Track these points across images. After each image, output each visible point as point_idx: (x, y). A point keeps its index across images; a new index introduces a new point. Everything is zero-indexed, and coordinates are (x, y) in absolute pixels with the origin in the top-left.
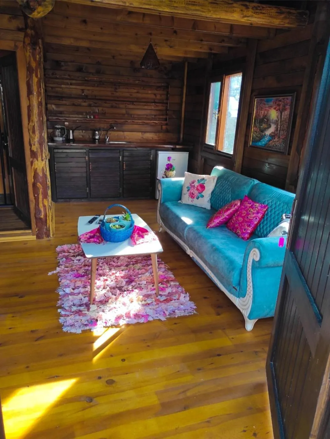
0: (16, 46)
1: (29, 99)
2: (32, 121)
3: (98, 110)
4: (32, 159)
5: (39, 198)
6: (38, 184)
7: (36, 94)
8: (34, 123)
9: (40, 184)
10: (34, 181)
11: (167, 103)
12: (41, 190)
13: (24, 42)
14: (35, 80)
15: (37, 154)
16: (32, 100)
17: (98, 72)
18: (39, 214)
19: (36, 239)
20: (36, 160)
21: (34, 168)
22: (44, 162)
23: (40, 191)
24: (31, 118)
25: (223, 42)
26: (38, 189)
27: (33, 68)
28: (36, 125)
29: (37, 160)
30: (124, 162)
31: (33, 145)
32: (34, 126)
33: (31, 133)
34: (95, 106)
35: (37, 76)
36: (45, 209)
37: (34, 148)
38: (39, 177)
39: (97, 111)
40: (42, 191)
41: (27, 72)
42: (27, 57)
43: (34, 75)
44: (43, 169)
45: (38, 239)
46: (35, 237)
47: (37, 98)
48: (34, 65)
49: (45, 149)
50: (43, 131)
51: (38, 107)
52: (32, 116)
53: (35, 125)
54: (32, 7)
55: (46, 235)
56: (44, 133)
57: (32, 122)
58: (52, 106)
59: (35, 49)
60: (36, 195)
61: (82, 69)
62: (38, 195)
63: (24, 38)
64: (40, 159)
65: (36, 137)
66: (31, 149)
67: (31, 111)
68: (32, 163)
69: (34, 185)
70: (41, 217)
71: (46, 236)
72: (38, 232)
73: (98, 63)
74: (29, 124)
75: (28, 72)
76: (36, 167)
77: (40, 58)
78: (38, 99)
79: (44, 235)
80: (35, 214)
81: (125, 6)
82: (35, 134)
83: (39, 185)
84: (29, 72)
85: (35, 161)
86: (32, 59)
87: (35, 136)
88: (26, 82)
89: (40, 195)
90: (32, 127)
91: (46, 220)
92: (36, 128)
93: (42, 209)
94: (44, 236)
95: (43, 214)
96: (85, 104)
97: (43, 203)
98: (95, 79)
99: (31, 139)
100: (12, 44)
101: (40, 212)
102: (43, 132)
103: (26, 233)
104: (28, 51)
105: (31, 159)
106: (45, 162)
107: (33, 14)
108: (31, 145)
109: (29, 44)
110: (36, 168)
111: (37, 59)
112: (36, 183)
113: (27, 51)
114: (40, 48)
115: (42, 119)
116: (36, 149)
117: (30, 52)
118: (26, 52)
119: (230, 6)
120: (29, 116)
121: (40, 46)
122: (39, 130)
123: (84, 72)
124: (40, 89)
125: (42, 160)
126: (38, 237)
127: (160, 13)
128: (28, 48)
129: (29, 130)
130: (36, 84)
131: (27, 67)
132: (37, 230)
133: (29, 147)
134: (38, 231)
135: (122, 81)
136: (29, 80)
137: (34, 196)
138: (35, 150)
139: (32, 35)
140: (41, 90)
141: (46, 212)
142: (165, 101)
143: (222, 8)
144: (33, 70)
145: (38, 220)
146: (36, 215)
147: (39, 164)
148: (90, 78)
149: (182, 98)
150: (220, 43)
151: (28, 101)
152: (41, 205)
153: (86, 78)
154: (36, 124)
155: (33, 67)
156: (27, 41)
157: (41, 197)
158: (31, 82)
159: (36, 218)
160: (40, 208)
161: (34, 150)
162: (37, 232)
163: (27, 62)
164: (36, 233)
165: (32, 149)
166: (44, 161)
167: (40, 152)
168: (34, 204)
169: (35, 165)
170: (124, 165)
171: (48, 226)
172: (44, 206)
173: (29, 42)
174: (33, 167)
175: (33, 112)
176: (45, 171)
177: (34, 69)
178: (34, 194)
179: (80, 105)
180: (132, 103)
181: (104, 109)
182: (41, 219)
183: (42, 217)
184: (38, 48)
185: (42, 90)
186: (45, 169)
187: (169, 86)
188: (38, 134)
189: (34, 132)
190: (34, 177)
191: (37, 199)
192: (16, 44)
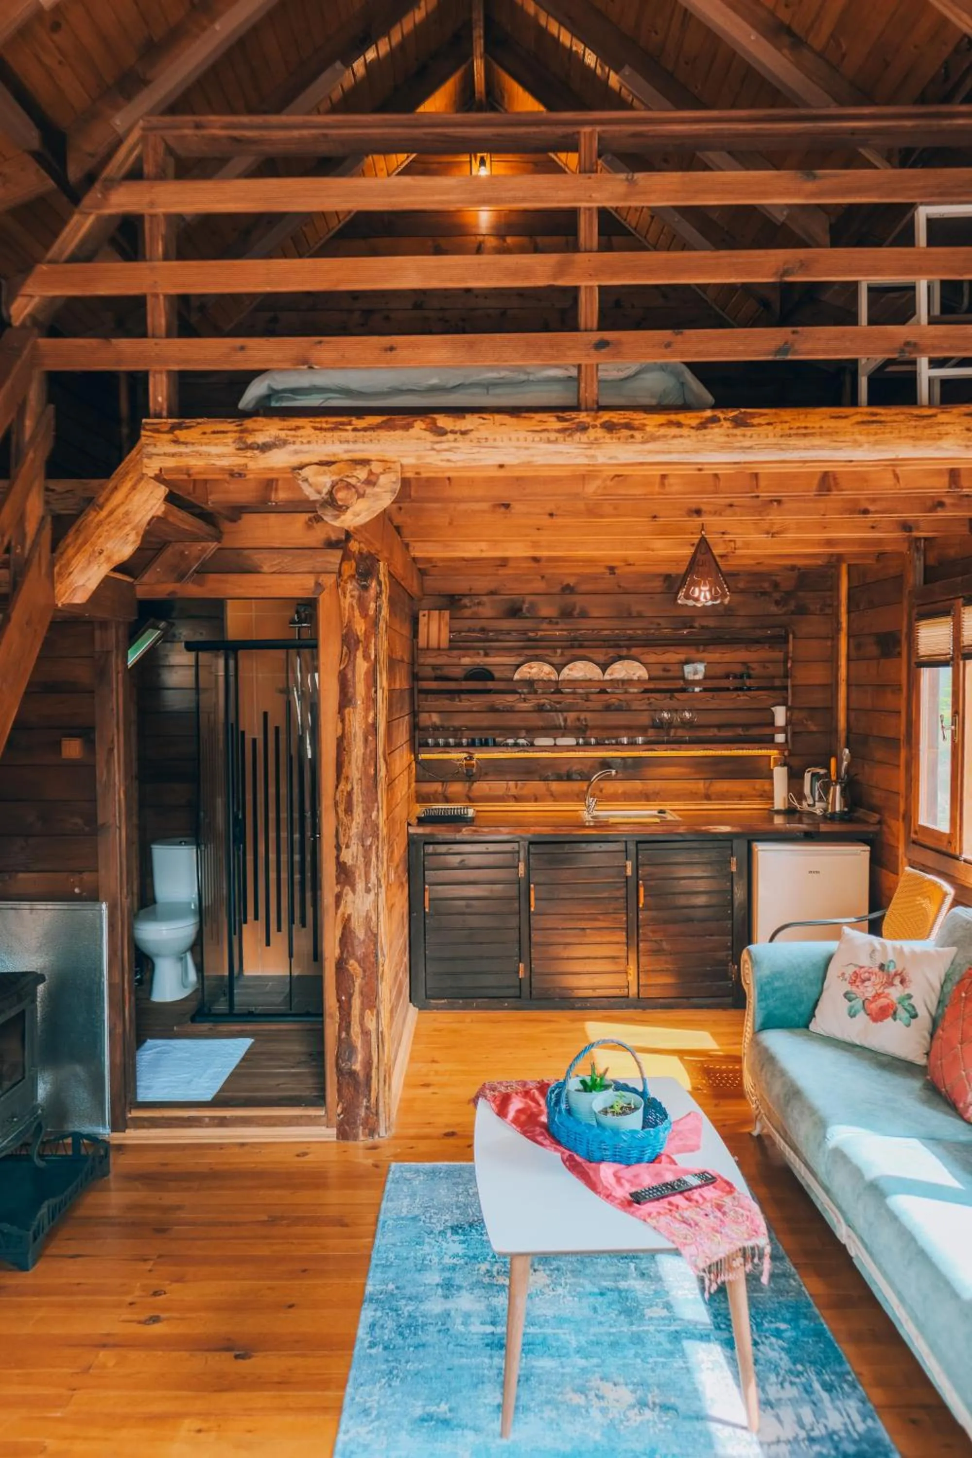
0: (318, 585)
1: (343, 721)
2: (347, 778)
3: (565, 720)
4: (339, 886)
5: (350, 1007)
6: (352, 962)
7: (363, 703)
8: (352, 783)
9: (356, 965)
10: (342, 952)
11: (786, 688)
12: (358, 982)
13: (340, 574)
14: (362, 666)
15: (354, 873)
16: (350, 721)
17: (566, 614)
18: (349, 1059)
19: (335, 1139)
20: (350, 892)
21: (344, 914)
22: (371, 896)
23: (354, 986)
24: (344, 771)
25: (939, 509)
26: (351, 978)
27: (357, 636)
28: (355, 790)
29: (354, 891)
30: (641, 882)
31: (344, 847)
32: (350, 794)
33: (342, 814)
34: (556, 711)
35: (366, 657)
36: (367, 1044)
37: (347, 856)
38: (356, 942)
39: (562, 724)
40: (360, 985)
41: (342, 647)
42: (344, 609)
43: (359, 654)
44: (368, 918)
45: (343, 1139)
46: (333, 1131)
47: (363, 713)
48: (360, 627)
49: (377, 857)
50: (376, 805)
51: (366, 740)
52: (346, 763)
53: (352, 789)
54: (340, 503)
55: (364, 1128)
56: (378, 811)
57: (347, 782)
58: (430, 716)
59: (366, 588)
60: (343, 998)
61: (520, 610)
62: (350, 996)
63: (341, 564)
64: (360, 886)
65: (354, 823)
66: (337, 857)
67: (344, 750)
68: (338, 898)
69: (341, 965)
70: (353, 1067)
71: (367, 1131)
72: (342, 1116)
73: (568, 589)
74: (337, 787)
75: (345, 648)
76: (348, 912)
77: (378, 609)
78: (366, 717)
79: (361, 1128)
80: (338, 1058)
81: (593, 465)
82: (352, 815)
83: (353, 965)
84: (348, 648)
85: (346, 895)
86: (357, 613)
87: (352, 820)
88: (337, 674)
89: (354, 997)
90: (345, 793)
91: (368, 1077)
92: (357, 797)
93: (358, 1043)
94: (360, 1132)
95: (360, 1057)
96: (526, 705)
97: (362, 1025)
98: (558, 633)
99: (340, 829)
100: (309, 581)
101: (352, 1049)
102: (376, 809)
103: (309, 1116)
104: (348, 595)
105: (337, 889)
106: (377, 895)
107: (343, 517)
108: (338, 848)
109: (352, 577)
110: (349, 916)
111: (371, 612)
112: (347, 959)
113: (344, 594)
114: (379, 583)
115: (376, 770)
116: (352, 860)
117: (352, 596)
118: (342, 597)
119: (925, 422)
120: (340, 766)
121: (381, 577)
122: (363, 802)
123: (527, 618)
124: (373, 690)
125: (368, 890)
126: (343, 1135)
127: (700, 470)
128: (349, 587)
129: (336, 804)
130: (363, 677)
131: (342, 636)
132: (339, 1110)
133: (335, 852)
134: (342, 1113)
135: (639, 632)
136: (344, 669)
137: (339, 1000)
138: (350, 862)
139: (361, 553)
140: (376, 692)
141: (370, 1051)
142: (777, 683)
143: (900, 432)
144: (358, 641)
145: (346, 1076)
146: (340, 1061)
147: (358, 901)
148: (540, 633)
149: (837, 669)
150: (930, 511)
151: (340, 725)
152: (355, 1029)
153: (531, 634)
154: (355, 787)
155: (359, 634)
156: (349, 568)
157: (356, 1002)
158: (350, 676)
159: (340, 1071)
160: (354, 1038)
161: (346, 861)
162: (339, 1115)
163: (342, 622)
164: (335, 1120)
165: (341, 860)
166: (372, 893)
167: (362, 867)
168: (337, 1025)
169: (345, 907)
170: (642, 890)
171: (373, 1100)
172: (366, 1033)
173: (352, 572)
174: (340, 912)
175: (349, 753)
176: (373, 924)
177: (362, 638)
178: (337, 993)
179: (511, 710)
180: (668, 695)
181: (583, 716)
182: (352, 1074)
183: (357, 1067)
184: (374, 584)
185: (380, 692)
186: (374, 918)
187: (791, 636)
188: (361, 814)
189: (349, 810)
190: (341, 940)
191: (345, 1009)
192: (320, 581)
